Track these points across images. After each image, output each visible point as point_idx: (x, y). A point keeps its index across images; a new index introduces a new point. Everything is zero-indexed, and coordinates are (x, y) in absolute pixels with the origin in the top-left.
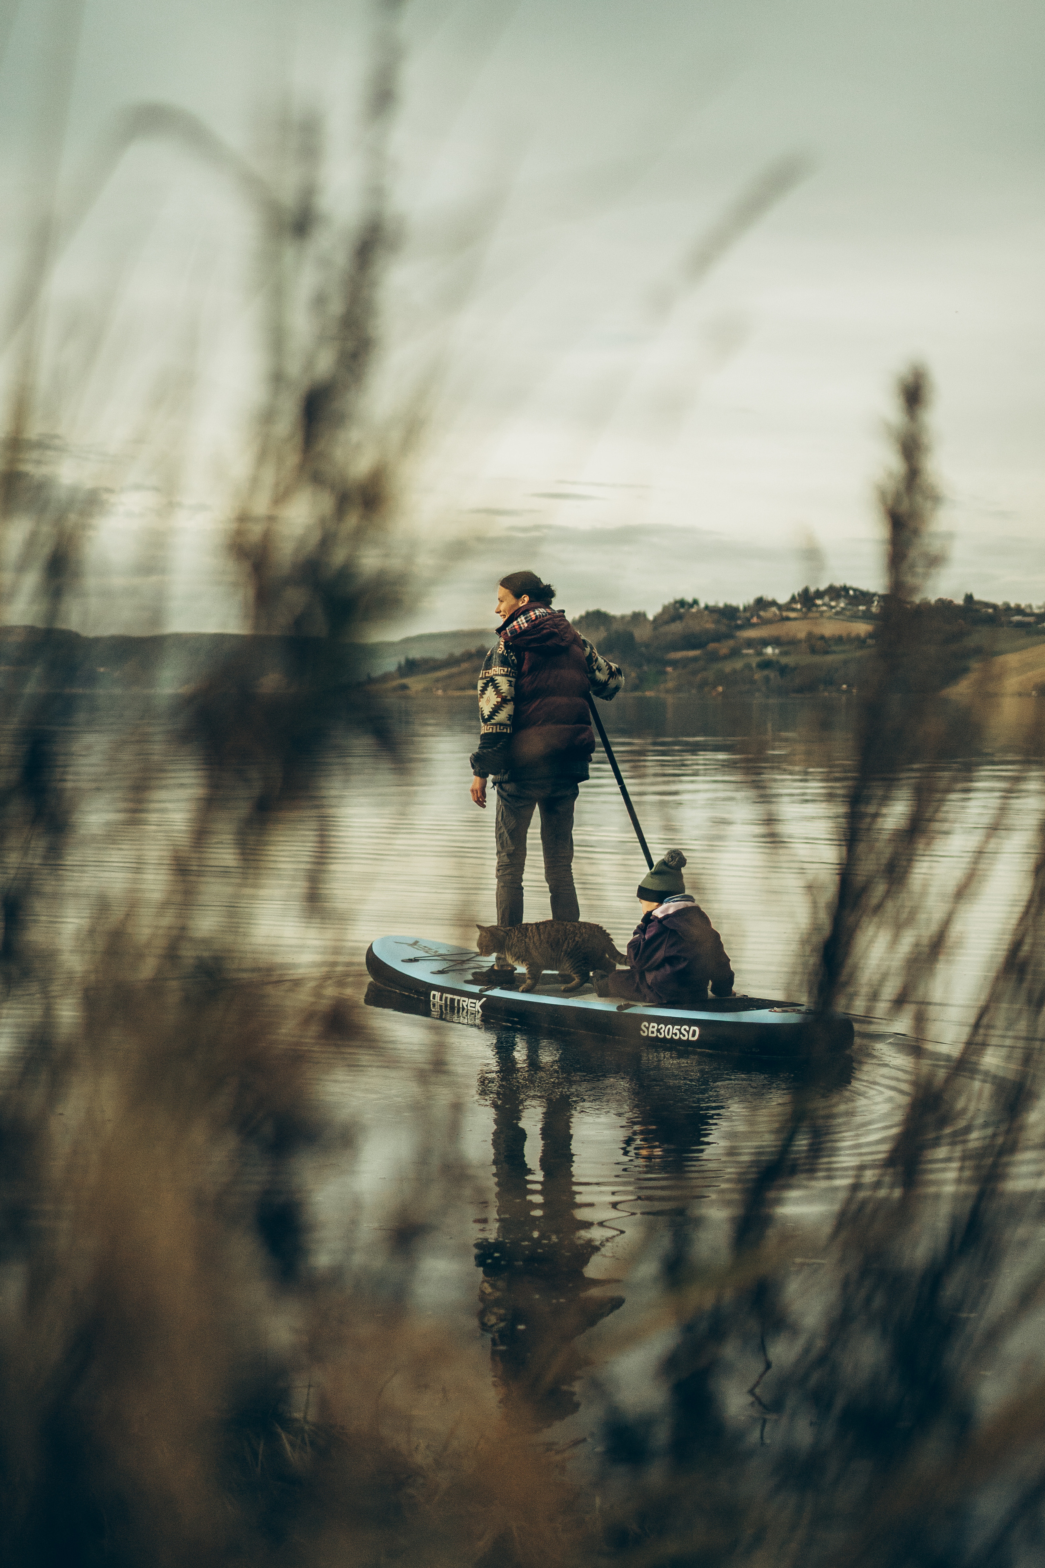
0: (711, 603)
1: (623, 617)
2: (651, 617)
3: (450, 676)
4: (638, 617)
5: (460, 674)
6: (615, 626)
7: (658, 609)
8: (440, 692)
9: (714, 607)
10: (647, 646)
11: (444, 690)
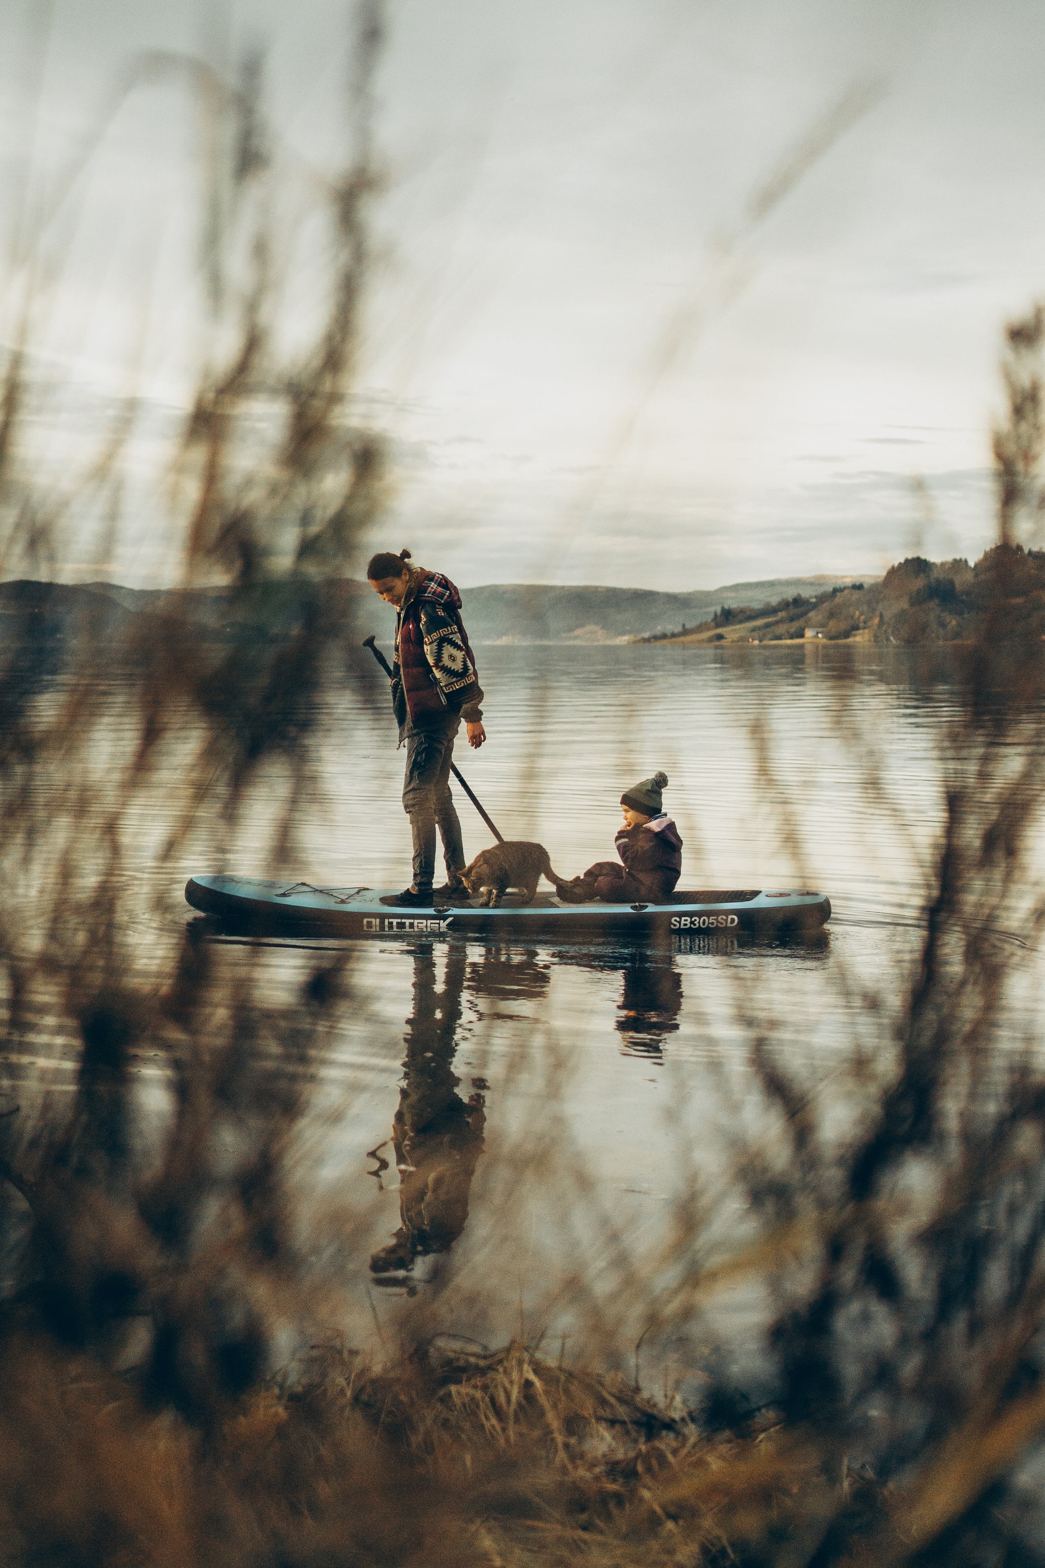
0: (1035, 549)
1: (943, 564)
2: (972, 564)
3: (767, 625)
4: (959, 565)
5: (777, 623)
6: (935, 574)
7: (980, 556)
8: (756, 642)
9: (1038, 552)
10: (968, 594)
11: (760, 641)
